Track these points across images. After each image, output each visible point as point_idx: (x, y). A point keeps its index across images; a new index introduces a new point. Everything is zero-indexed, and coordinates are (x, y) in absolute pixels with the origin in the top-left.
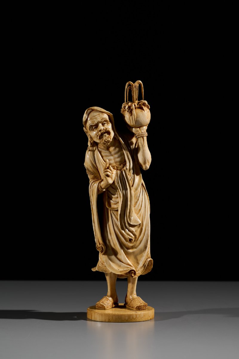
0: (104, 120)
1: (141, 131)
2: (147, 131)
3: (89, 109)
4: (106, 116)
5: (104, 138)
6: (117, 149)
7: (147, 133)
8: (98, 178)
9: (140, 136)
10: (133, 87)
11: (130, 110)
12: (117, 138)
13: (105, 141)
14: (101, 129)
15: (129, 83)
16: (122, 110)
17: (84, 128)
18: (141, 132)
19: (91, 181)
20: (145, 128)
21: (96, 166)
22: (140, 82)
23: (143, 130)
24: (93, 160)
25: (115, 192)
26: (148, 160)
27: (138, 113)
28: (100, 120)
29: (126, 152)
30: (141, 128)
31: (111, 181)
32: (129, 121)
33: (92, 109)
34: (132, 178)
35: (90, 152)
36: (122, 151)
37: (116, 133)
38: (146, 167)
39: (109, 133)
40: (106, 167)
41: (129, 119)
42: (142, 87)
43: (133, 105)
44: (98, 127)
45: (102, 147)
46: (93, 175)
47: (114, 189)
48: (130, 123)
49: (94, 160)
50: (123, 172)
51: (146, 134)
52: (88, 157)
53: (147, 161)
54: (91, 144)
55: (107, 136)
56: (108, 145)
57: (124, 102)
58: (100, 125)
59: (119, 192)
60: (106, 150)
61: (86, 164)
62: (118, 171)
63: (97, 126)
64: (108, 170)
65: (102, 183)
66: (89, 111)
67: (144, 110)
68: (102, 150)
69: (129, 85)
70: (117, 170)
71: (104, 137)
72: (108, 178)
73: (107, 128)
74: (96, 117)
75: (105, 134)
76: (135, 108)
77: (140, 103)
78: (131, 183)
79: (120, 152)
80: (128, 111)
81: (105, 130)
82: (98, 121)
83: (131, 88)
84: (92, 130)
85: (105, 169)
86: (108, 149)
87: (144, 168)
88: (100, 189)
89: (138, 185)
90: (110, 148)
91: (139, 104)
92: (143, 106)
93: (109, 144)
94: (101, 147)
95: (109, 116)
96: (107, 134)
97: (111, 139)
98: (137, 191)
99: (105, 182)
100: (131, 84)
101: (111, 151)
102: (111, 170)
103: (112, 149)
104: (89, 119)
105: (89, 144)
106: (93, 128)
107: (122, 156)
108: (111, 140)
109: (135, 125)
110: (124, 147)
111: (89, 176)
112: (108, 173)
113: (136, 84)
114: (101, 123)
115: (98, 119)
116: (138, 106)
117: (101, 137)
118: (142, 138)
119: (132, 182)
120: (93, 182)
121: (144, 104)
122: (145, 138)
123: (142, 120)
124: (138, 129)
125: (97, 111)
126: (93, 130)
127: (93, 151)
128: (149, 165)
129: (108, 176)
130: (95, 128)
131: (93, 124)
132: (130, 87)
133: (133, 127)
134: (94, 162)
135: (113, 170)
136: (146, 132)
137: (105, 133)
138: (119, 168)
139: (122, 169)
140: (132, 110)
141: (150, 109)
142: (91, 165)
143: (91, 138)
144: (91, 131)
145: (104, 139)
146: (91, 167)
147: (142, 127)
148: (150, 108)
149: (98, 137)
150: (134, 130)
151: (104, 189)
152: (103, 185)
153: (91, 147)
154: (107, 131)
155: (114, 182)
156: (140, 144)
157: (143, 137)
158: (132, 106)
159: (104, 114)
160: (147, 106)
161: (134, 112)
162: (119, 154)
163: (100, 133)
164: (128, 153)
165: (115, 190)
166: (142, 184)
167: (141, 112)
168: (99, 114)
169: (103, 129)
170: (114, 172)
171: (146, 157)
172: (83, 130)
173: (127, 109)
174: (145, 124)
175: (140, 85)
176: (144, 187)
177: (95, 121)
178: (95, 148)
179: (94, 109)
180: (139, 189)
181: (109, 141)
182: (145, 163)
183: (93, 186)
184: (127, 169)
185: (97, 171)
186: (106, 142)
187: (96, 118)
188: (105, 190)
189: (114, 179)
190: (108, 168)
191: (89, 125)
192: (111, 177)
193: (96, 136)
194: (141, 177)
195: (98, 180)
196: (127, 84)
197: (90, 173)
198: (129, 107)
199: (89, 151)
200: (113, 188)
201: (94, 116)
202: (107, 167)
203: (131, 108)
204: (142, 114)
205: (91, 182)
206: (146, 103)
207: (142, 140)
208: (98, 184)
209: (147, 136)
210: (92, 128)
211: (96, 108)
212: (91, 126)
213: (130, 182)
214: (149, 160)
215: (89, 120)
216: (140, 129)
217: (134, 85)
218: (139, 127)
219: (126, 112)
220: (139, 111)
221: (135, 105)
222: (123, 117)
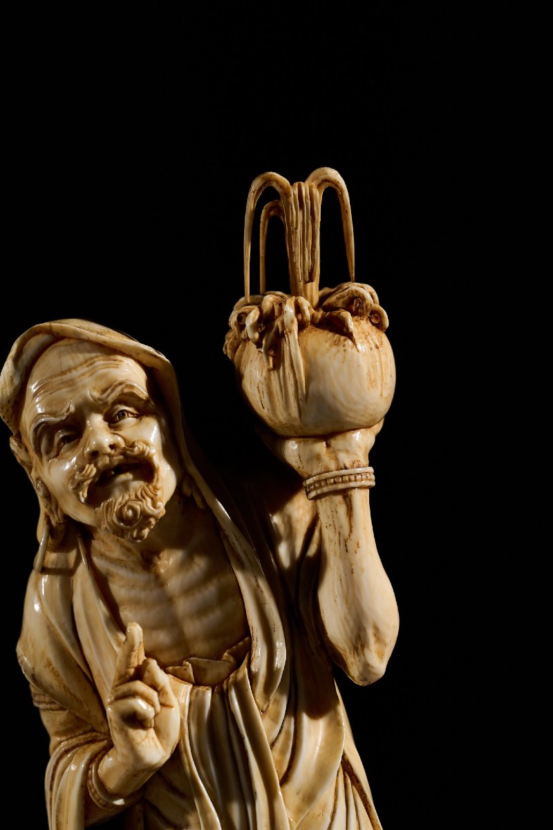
0: (118, 390)
1: (337, 459)
2: (375, 457)
3: (37, 333)
4: (132, 375)
5: (118, 499)
6: (200, 564)
7: (371, 469)
8: (93, 730)
9: (331, 488)
10: (288, 204)
11: (272, 334)
12: (198, 499)
13: (121, 517)
14: (100, 446)
15: (268, 180)
16: (229, 339)
17: (13, 445)
18: (333, 466)
19: (57, 744)
20: (362, 441)
21: (79, 662)
22: (334, 174)
23: (347, 451)
24: (61, 626)
25: (184, 812)
26: (376, 629)
27: (315, 351)
28: (96, 394)
29: (247, 580)
30: (338, 442)
31: (154, 751)
32: (266, 399)
33: (49, 331)
34: (288, 733)
35: (45, 579)
36: (229, 577)
37: (193, 470)
38: (366, 667)
39: (144, 469)
40: (128, 665)
41: (263, 388)
42: (345, 207)
43: (289, 309)
44: (85, 435)
45: (116, 553)
46: (62, 709)
47: (182, 795)
48: (273, 409)
49: (68, 627)
50: (233, 694)
51: (368, 476)
52: (37, 607)
53: (370, 632)
54: (51, 531)
55: (138, 485)
56: (140, 537)
57: (243, 294)
58: (97, 421)
59: (205, 811)
60: (133, 570)
61: (25, 649)
62: (201, 689)
63: (74, 428)
64: (140, 686)
65: (108, 762)
66: (34, 343)
67: (349, 335)
68: (113, 569)
69: (270, 194)
70: (197, 683)
71: (117, 492)
72: (138, 735)
73: (135, 439)
74: (75, 374)
75: (123, 477)
76: (302, 326)
77: (333, 299)
78: (279, 763)
79: (215, 581)
80: (259, 344)
81: (124, 453)
82: (80, 400)
83: (280, 211)
84: (48, 452)
85: (125, 679)
86: (147, 559)
87: (354, 672)
88: (97, 796)
89: (321, 773)
90: (157, 553)
91: (325, 303)
92: (347, 315)
93: (146, 532)
94: (108, 553)
95: (149, 370)
96: (135, 479)
97: (162, 505)
98: (316, 808)
99: (120, 759)
100: (278, 189)
101: (162, 571)
102: (154, 686)
103: (169, 561)
104: (33, 388)
105: (42, 534)
106: (57, 440)
107: (230, 604)
108: (161, 510)
109: (297, 423)
110: (239, 550)
111: (46, 718)
112: (141, 705)
113: (311, 189)
114: (98, 411)
115: (84, 386)
116: (319, 314)
117: (100, 489)
118: (339, 498)
119: (283, 752)
120: (67, 752)
121: (355, 305)
122: (362, 501)
123: (341, 397)
124: (321, 447)
125: (81, 342)
126: (54, 452)
127: (66, 574)
128: (381, 655)
129: (135, 720)
130: (65, 440)
131: (52, 419)
132: (271, 209)
133: (289, 433)
134: (68, 637)
135: (169, 689)
136: (364, 460)
137: (120, 469)
138: (211, 675)
139: (228, 677)
140: (280, 337)
141: (389, 333)
142: (51, 655)
143: (48, 496)
144: (45, 458)
145: (117, 507)
146: (49, 664)
147: (339, 438)
148: (387, 323)
149: (84, 495)
150: (292, 451)
151: (117, 796)
152: (110, 771)
153: (55, 550)
154: (135, 457)
155: (177, 754)
156: (329, 535)
157: (346, 494)
158: (281, 311)
159: (119, 357)
160: (374, 313)
161: (293, 345)
162: (211, 590)
163: (92, 470)
164: (263, 585)
165: (184, 804)
166: (346, 766)
167: (334, 349)
168: (89, 362)
169: (112, 447)
170: (180, 695)
171: (366, 608)
172: (11, 454)
173: (256, 326)
174: (363, 420)
175: (331, 194)
176: (355, 781)
177: (62, 401)
178: (72, 555)
179: (63, 330)
180: (326, 795)
181: (146, 516)
182: (359, 643)
183: (62, 773)
184: (253, 677)
185: (89, 689)
186: (128, 521)
187: (71, 384)
188: (120, 802)
189: (174, 736)
190: (140, 674)
191: (34, 426)
192: (158, 731)
193: (71, 487)
194: (339, 724)
195: (92, 741)
196: (256, 184)
197: (47, 699)
198: (267, 321)
199: (44, 570)
200: (173, 789)
201: (63, 373)
202: (132, 671)
203: (278, 323)
204: (340, 356)
205: (55, 749)
206: (363, 299)
207: (342, 510)
208: (88, 768)
209: (372, 490)
210: (51, 440)
211: (73, 325)
212: (45, 430)
213: (273, 756)
214: (382, 628)
215: (35, 395)
216: (328, 446)
217: (294, 191)
218: (327, 437)
219: (252, 347)
220: (320, 340)
221: (298, 309)
222: (234, 376)
